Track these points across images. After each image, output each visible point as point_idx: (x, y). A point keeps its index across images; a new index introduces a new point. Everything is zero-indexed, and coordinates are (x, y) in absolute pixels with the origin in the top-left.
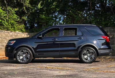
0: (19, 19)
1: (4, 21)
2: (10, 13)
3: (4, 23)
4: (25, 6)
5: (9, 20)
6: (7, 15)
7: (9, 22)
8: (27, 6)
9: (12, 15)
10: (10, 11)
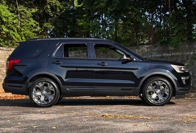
0: (39, 28)
1: (14, 31)
2: (23, 17)
3: (14, 35)
4: (49, 4)
5: (22, 30)
6: (19, 20)
7: (22, 33)
8: (52, 3)
9: (27, 21)
10: (22, 13)
